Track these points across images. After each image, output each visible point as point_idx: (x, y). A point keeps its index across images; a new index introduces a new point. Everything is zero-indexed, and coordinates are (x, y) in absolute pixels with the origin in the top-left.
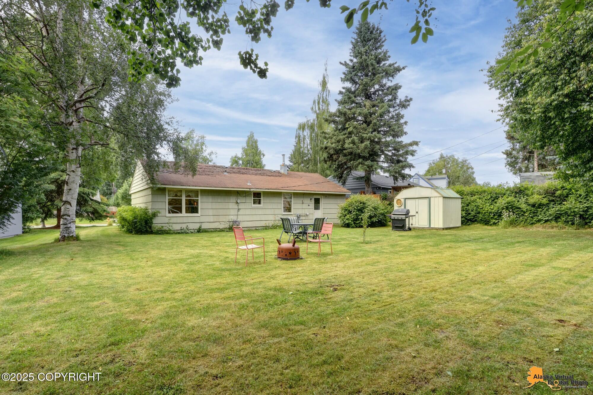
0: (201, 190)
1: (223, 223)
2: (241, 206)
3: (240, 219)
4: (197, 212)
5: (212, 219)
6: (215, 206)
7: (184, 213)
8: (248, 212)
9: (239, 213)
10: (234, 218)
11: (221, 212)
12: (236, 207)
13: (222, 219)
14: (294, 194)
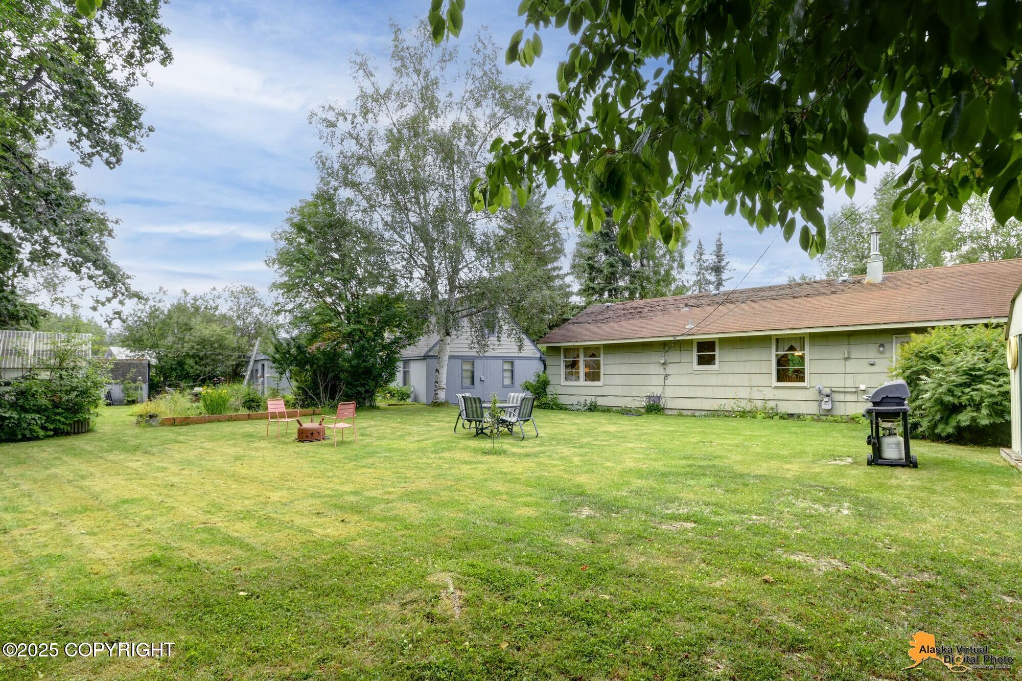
0: (604, 345)
1: (638, 399)
2: (671, 369)
3: (669, 392)
4: (599, 380)
5: (619, 391)
6: (624, 369)
7: (582, 382)
8: (685, 380)
9: (668, 382)
10: (657, 391)
11: (635, 380)
12: (662, 371)
13: (635, 391)
14: (813, 336)
